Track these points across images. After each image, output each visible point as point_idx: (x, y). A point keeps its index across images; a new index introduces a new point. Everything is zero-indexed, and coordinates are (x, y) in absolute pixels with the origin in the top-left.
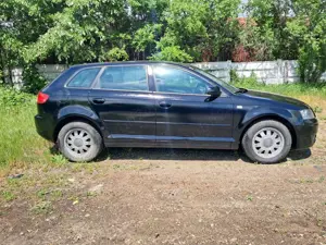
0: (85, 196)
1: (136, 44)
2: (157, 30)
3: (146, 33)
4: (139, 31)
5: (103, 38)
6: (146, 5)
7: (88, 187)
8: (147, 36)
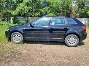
0: (20, 54)
1: (43, 12)
2: (49, 8)
3: (46, 9)
4: (44, 8)
5: (34, 10)
6: (46, 1)
7: (22, 51)
8: (46, 10)
